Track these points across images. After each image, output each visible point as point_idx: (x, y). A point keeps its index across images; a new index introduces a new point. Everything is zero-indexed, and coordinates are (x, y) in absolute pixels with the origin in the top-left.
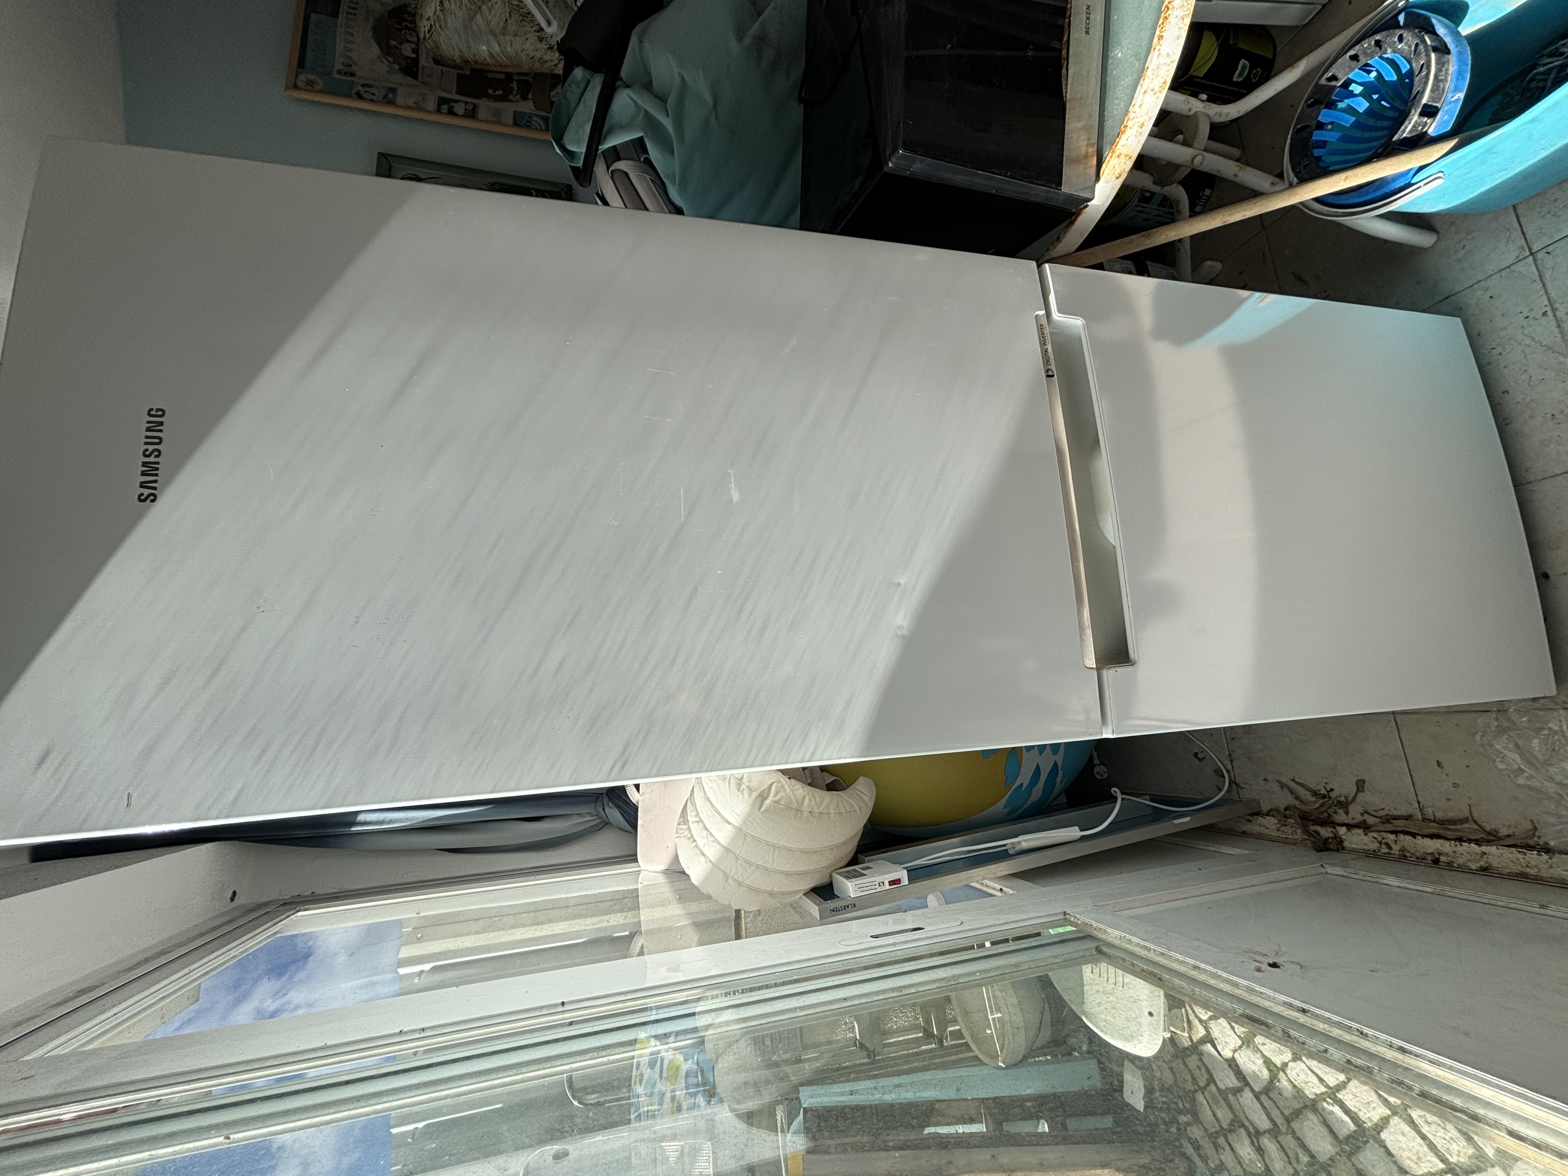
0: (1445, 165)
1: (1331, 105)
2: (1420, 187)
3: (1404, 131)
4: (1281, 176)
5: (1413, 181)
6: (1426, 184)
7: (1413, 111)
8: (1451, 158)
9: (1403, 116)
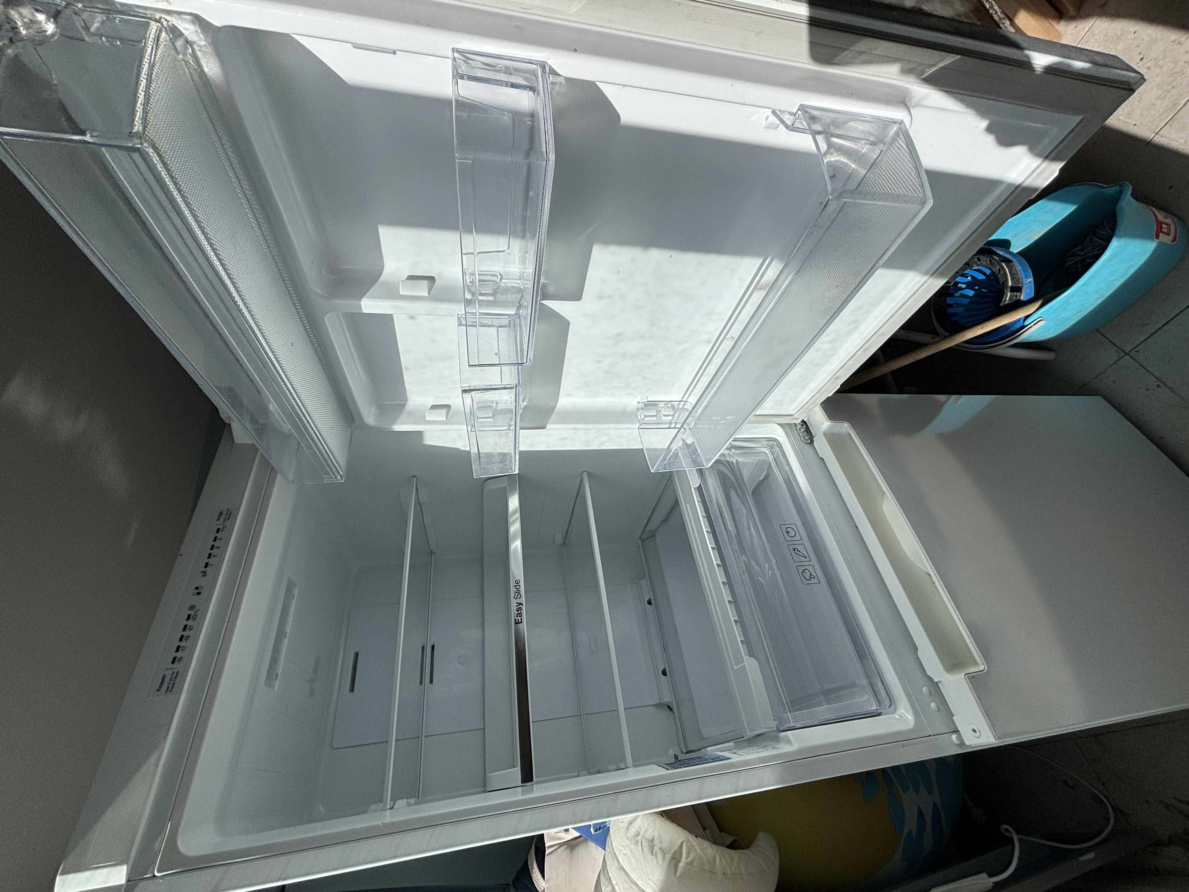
0: (1042, 314)
1: (951, 295)
2: (1031, 327)
3: (1005, 301)
4: (936, 333)
5: (1026, 323)
6: (1034, 325)
7: (1006, 291)
8: (1044, 310)
9: (1002, 294)
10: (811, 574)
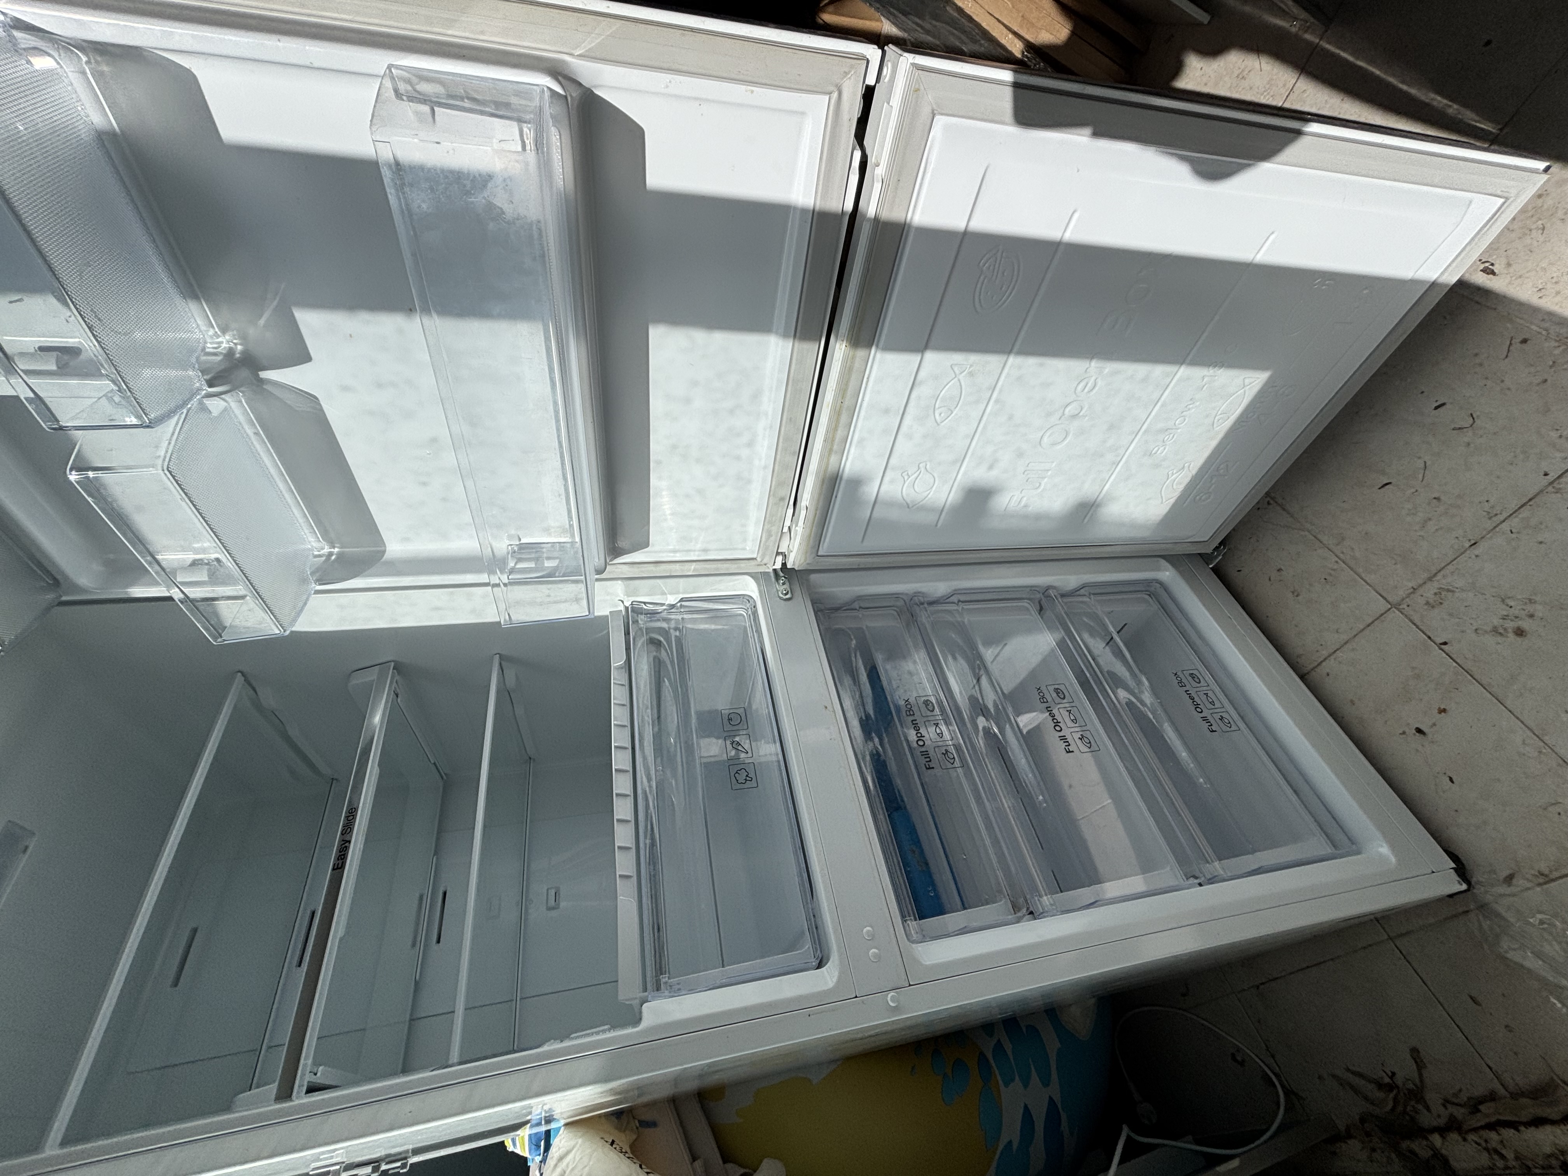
10: (747, 776)
